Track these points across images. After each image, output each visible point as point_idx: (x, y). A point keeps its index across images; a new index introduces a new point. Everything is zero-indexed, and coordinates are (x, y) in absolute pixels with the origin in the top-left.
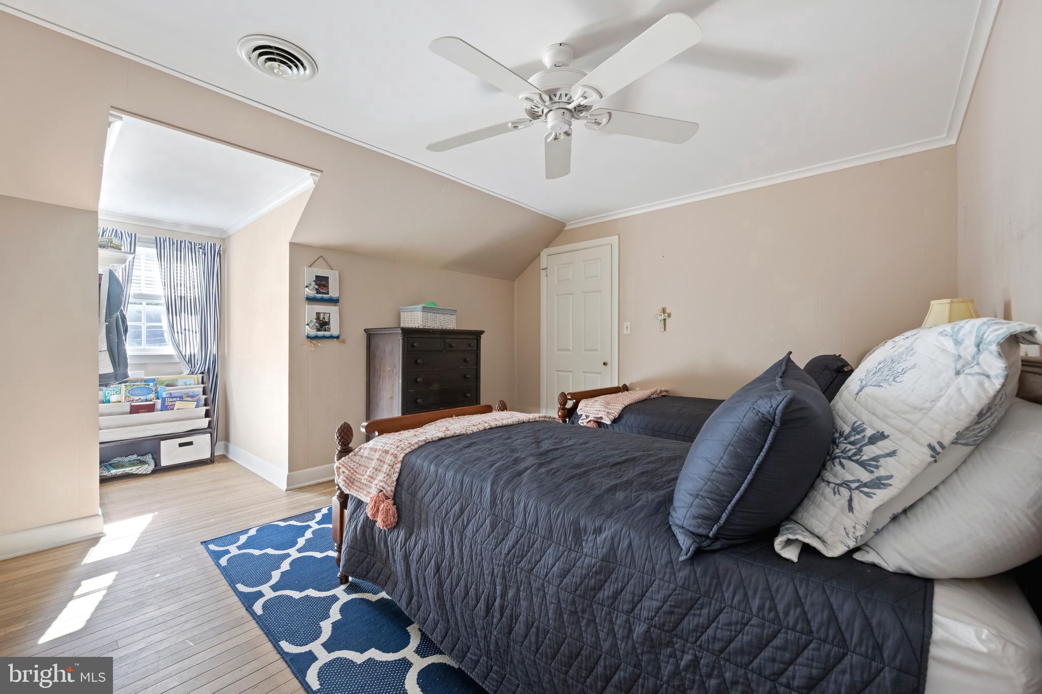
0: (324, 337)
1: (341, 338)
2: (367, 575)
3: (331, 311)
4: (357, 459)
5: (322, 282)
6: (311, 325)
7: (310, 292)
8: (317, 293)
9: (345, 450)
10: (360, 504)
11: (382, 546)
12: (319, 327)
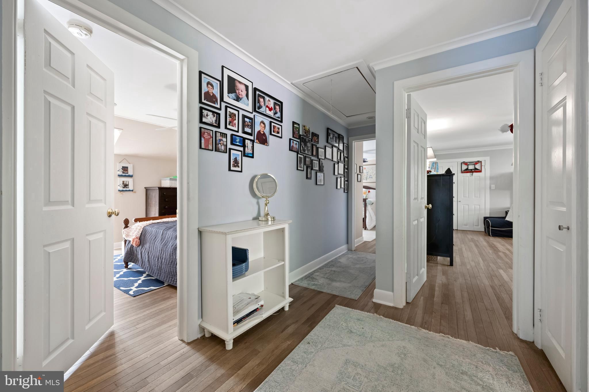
0: (126, 191)
1: (134, 191)
2: (131, 261)
3: (129, 180)
4: (130, 229)
5: (125, 169)
6: (120, 186)
7: (120, 173)
8: (123, 173)
9: (126, 226)
10: (130, 241)
11: (136, 252)
12: (124, 187)
